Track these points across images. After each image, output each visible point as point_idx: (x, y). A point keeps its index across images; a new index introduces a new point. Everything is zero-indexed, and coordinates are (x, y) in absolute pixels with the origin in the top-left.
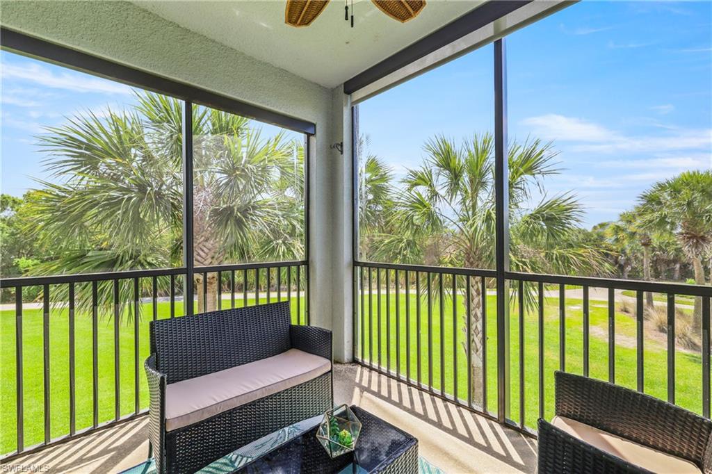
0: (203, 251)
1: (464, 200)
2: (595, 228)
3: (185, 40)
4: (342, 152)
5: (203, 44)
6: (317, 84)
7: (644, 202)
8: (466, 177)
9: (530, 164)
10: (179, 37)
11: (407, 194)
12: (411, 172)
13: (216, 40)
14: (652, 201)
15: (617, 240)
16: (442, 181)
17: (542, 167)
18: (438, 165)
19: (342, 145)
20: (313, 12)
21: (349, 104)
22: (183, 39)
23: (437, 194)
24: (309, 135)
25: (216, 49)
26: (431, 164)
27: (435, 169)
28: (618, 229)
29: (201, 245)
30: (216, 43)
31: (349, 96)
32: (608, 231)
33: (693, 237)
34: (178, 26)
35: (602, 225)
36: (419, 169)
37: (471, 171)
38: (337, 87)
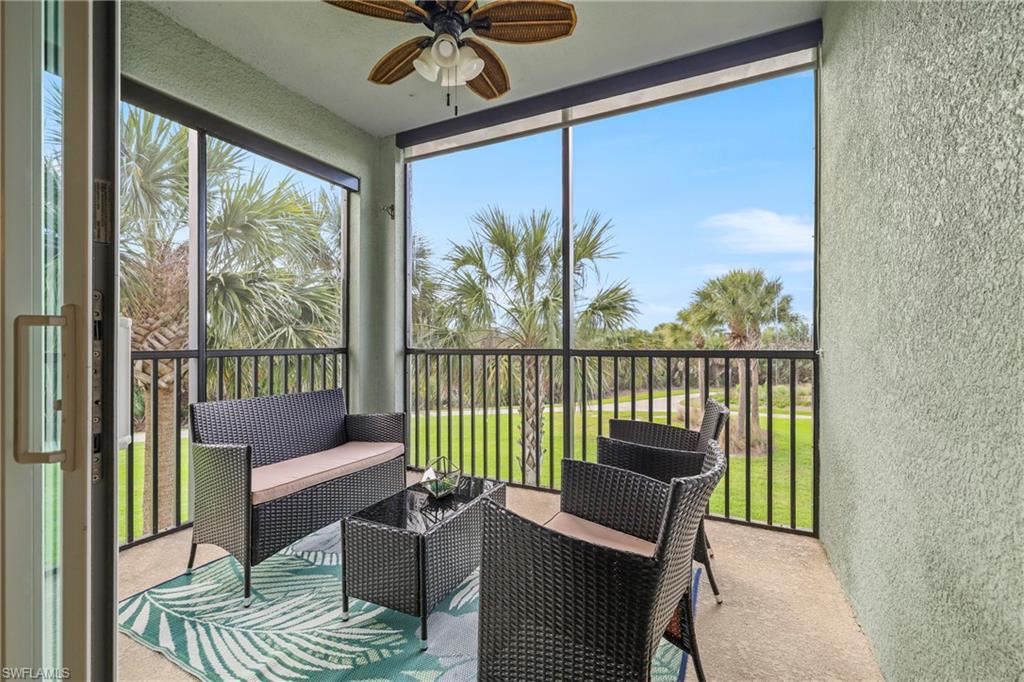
0: (159, 341)
1: (519, 286)
2: (656, 329)
3: (203, 55)
4: (393, 217)
5: (226, 62)
6: (361, 130)
7: (698, 299)
8: (521, 261)
9: (589, 248)
10: (197, 50)
11: (452, 274)
12: (457, 247)
13: (243, 60)
14: (705, 296)
15: (676, 341)
16: (494, 262)
17: (602, 250)
18: (491, 241)
19: (393, 208)
20: (399, 75)
21: (402, 160)
22: (201, 53)
23: (488, 277)
24: (350, 191)
25: (242, 71)
26: (482, 240)
27: (487, 246)
28: (675, 328)
29: (157, 333)
30: (243, 63)
31: (402, 151)
32: (666, 332)
33: (738, 336)
34: (196, 36)
35: (662, 326)
36: (467, 245)
37: (527, 251)
38: (387, 137)
